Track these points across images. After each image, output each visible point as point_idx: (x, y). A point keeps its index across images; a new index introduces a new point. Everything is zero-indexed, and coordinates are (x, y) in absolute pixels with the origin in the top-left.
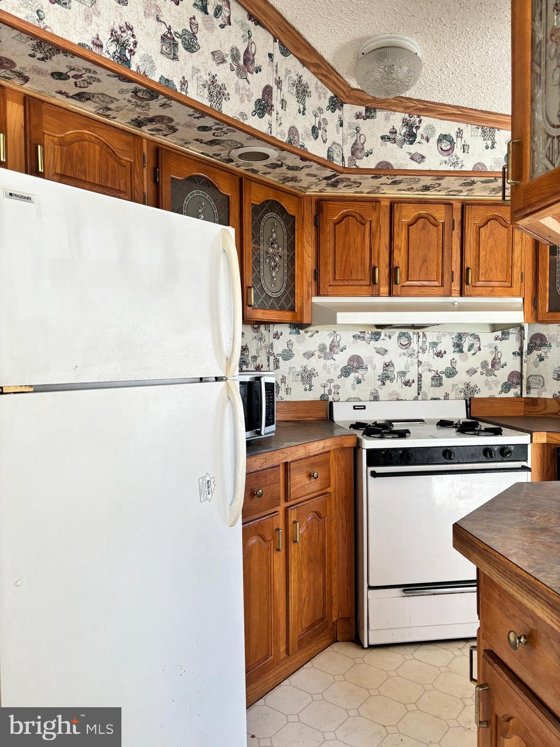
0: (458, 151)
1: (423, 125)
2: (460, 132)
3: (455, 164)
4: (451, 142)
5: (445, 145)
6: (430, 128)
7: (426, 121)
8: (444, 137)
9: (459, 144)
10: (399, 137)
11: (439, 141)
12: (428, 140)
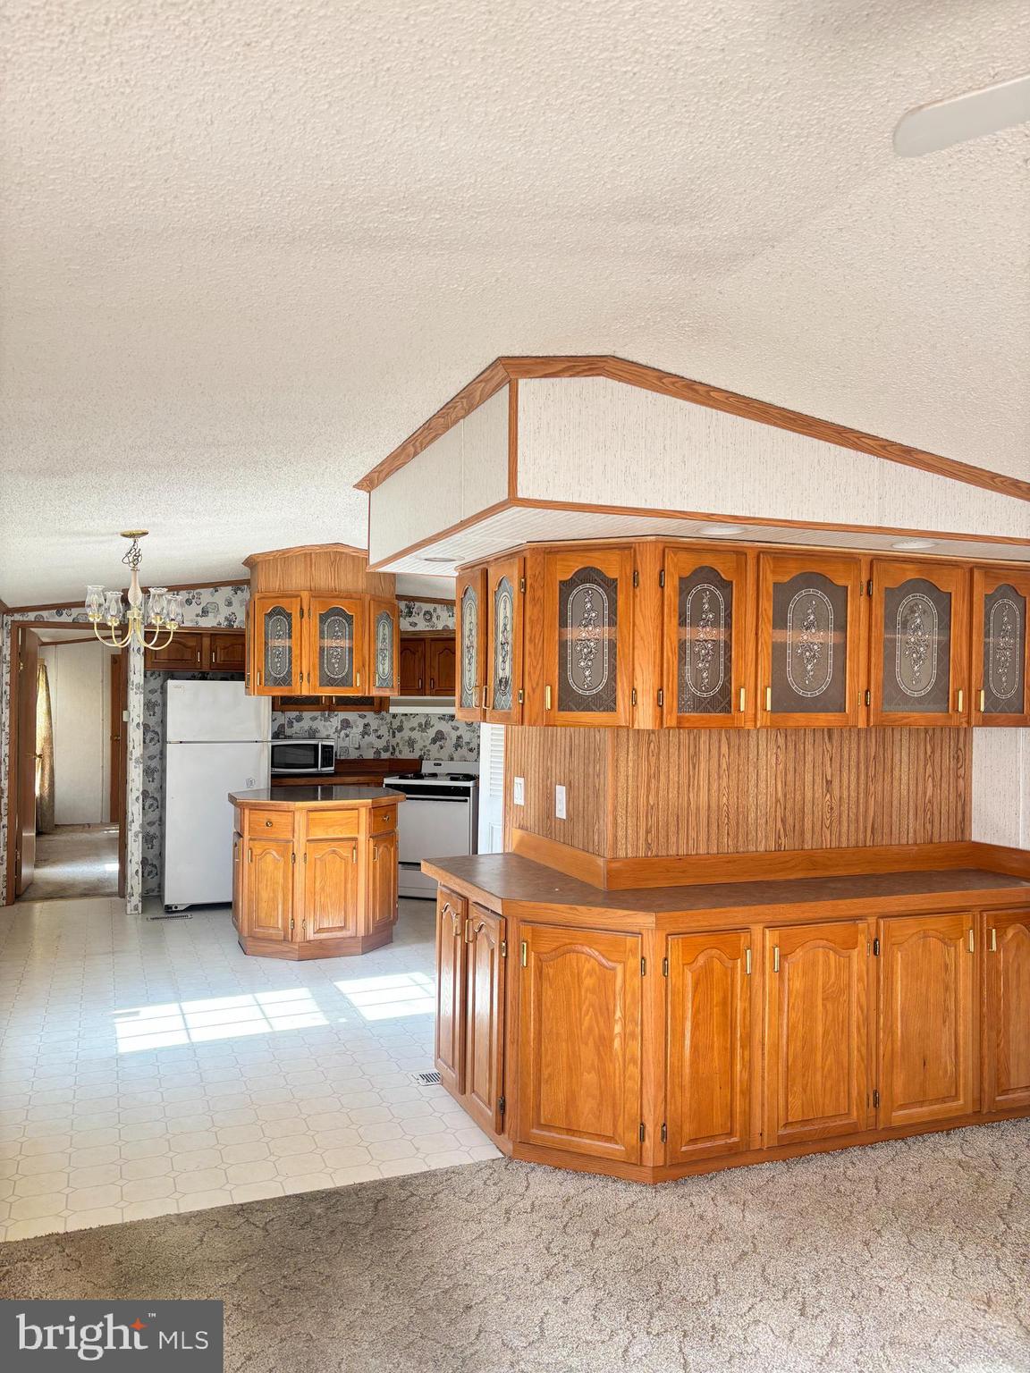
0: (434, 619)
1: (416, 606)
2: (435, 609)
3: (433, 627)
4: (431, 615)
5: (428, 617)
6: (420, 608)
7: (417, 604)
8: (427, 613)
9: (435, 615)
10: (404, 614)
11: (425, 614)
12: (418, 614)
